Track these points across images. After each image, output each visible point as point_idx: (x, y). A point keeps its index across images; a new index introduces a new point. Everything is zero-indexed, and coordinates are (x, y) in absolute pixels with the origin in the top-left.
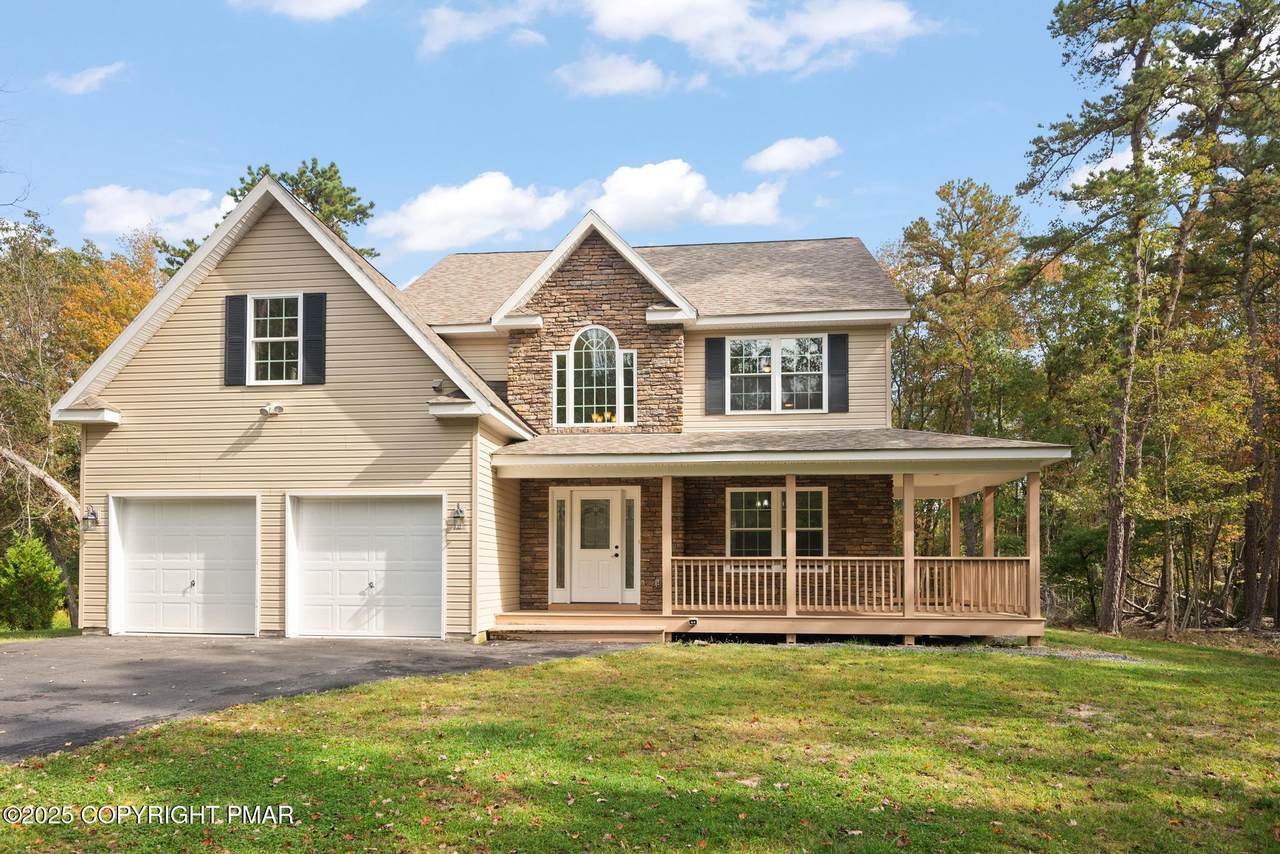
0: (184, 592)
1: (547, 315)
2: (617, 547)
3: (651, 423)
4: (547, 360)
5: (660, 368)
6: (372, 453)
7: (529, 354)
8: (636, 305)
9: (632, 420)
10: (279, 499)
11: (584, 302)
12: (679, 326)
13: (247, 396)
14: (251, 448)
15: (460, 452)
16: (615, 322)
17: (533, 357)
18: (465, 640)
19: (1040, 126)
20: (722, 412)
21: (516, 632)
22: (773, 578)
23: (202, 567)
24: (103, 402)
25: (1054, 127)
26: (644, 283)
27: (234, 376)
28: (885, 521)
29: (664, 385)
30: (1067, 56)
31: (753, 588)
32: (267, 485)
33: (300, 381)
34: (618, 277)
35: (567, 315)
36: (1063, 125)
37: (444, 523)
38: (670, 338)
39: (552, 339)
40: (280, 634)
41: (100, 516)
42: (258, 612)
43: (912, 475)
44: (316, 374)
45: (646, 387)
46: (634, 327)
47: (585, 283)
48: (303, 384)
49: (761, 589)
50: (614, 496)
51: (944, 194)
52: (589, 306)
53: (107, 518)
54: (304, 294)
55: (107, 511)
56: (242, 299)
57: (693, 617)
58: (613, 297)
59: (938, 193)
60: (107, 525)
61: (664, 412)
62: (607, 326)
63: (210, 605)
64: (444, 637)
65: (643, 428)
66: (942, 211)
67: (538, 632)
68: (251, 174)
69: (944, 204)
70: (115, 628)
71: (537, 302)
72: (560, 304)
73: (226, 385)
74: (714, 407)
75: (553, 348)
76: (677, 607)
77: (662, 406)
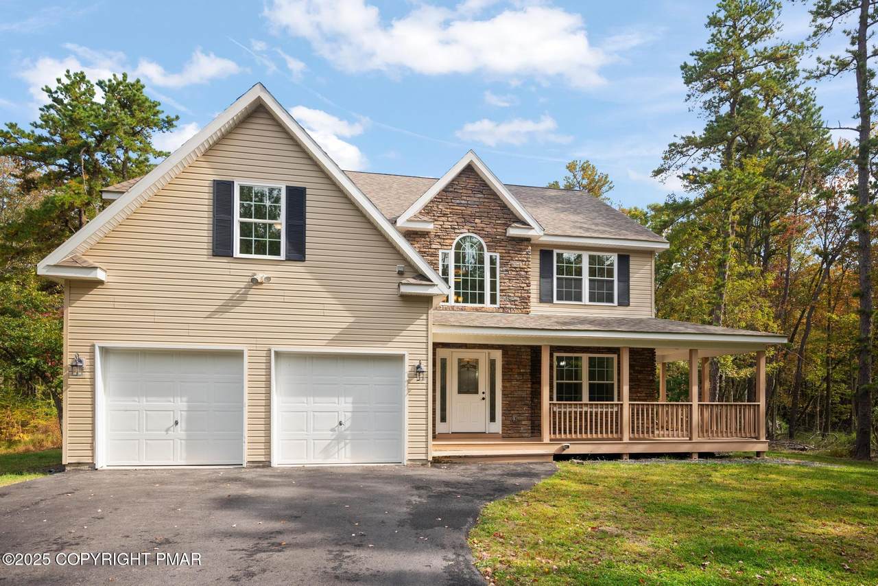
0: (167, 430)
1: (436, 223)
2: (483, 393)
3: (509, 306)
4: (436, 255)
5: (515, 268)
6: (345, 319)
7: (422, 250)
8: (499, 222)
9: (496, 304)
10: (264, 353)
11: (463, 216)
12: (528, 240)
13: (233, 266)
14: (237, 309)
15: (418, 322)
16: (484, 232)
17: (425, 252)
18: (422, 465)
19: (675, 136)
20: (551, 301)
21: (450, 457)
22: (583, 415)
23: (185, 409)
24: (91, 261)
25: (682, 138)
26: (505, 207)
27: (221, 247)
28: (651, 378)
29: (518, 280)
30: (689, 96)
31: (570, 421)
32: (253, 341)
33: (283, 256)
34: (486, 200)
35: (450, 223)
36: (688, 137)
37: (406, 375)
38: (523, 247)
39: (439, 240)
40: (267, 464)
41: (86, 363)
42: (246, 446)
43: (697, 350)
44: (298, 251)
45: (506, 281)
46: (498, 237)
47: (463, 202)
48: (286, 260)
49: (575, 422)
50: (482, 357)
51: (571, 167)
52: (466, 219)
53: (93, 365)
54: (287, 186)
55: (93, 359)
56: (230, 185)
57: (566, 444)
58: (482, 214)
59: (568, 168)
60: (93, 371)
61: (518, 299)
62: (479, 234)
63: (192, 442)
64: (406, 463)
65: (504, 309)
66: (567, 178)
67: (465, 457)
68: (68, 76)
69: (570, 175)
70: (101, 464)
71: (427, 210)
72: (445, 215)
73: (213, 256)
74: (545, 298)
75: (439, 247)
76: (552, 436)
77: (517, 294)
